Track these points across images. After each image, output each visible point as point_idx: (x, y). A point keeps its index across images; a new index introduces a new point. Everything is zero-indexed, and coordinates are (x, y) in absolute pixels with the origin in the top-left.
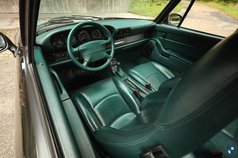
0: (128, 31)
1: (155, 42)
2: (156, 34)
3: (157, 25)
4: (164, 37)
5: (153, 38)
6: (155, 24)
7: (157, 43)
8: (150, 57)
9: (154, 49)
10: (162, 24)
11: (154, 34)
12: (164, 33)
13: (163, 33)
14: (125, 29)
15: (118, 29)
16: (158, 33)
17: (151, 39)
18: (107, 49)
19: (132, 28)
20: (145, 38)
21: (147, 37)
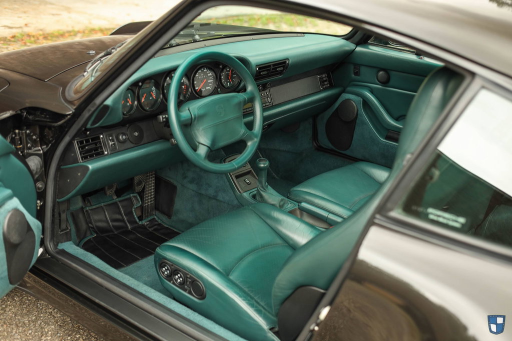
0: (282, 68)
1: (359, 99)
2: (357, 74)
3: (359, 49)
4: (385, 82)
5: (349, 89)
6: (350, 46)
7: (366, 103)
8: (347, 152)
9: (357, 121)
10: (371, 47)
11: (353, 75)
12: (381, 73)
13: (379, 71)
14: (274, 65)
15: (257, 66)
16: (363, 70)
17: (344, 91)
18: (246, 115)
19: (290, 61)
20: (325, 90)
21: (331, 86)
